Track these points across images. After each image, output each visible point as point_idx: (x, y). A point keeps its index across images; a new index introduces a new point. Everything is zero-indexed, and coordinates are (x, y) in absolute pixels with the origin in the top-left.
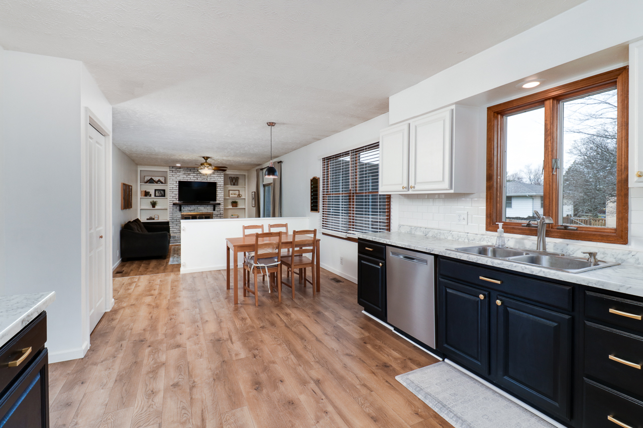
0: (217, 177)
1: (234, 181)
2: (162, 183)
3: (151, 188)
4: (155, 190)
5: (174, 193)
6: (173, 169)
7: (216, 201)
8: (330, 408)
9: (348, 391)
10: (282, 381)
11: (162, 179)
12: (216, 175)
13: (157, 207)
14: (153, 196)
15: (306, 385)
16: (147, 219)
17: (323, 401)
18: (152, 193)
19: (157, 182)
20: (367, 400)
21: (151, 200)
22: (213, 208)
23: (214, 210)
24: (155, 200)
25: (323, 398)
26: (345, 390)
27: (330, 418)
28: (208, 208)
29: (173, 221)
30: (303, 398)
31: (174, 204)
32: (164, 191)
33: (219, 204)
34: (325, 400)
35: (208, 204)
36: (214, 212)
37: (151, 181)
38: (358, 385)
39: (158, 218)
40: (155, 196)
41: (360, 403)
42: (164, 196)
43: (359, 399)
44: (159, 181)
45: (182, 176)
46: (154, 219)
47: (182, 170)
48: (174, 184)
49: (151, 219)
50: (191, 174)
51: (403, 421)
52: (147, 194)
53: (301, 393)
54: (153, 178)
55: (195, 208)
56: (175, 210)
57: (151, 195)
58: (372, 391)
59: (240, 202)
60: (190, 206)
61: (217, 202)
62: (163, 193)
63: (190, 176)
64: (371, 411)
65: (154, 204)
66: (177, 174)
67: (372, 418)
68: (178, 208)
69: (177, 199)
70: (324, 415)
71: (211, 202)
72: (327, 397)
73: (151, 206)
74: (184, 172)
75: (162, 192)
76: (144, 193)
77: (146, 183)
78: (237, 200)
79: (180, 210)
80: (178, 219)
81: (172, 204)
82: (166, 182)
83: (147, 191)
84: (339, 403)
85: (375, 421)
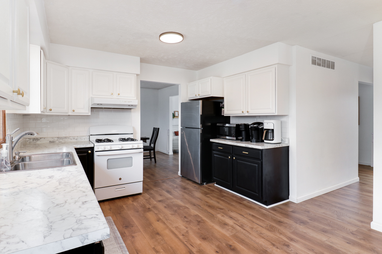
8: (181, 237)
9: (170, 248)
10: (217, 252)
15: (198, 250)
17: (185, 240)
20: (159, 243)
25: (186, 242)
26: (171, 247)
27: (181, 233)
30: (198, 242)
34: (184, 241)
38: (162, 252)
41: (163, 241)
43: (163, 243)
51: (143, 233)
53: (200, 244)
58: (154, 248)
64: (158, 237)
67: (159, 234)
70: (184, 234)
72: (183, 243)
84: (176, 240)
85: (158, 233)
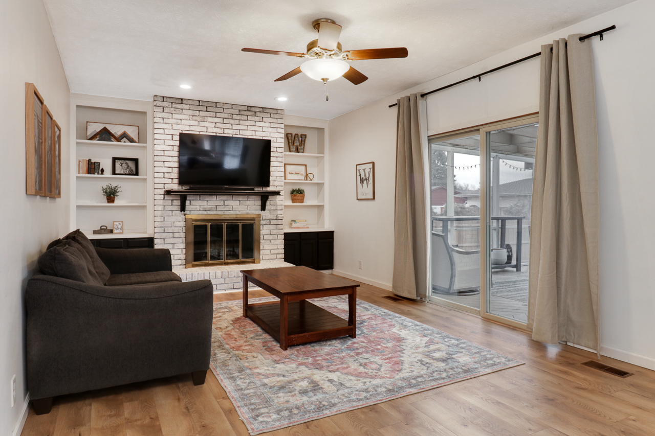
0: (270, 130)
1: (297, 143)
2: (132, 141)
3: (104, 154)
4: (114, 160)
5: (167, 164)
6: (164, 104)
7: (268, 186)
11: (132, 132)
12: (268, 125)
13: (118, 202)
14: (108, 173)
16: (95, 232)
18: (106, 165)
19: (118, 139)
21: (105, 184)
22: (259, 203)
23: (263, 208)
24: (114, 185)
28: (248, 203)
29: (164, 235)
31: (168, 193)
32: (136, 161)
33: (278, 193)
35: (249, 193)
36: (262, 213)
37: (105, 135)
39: (122, 228)
40: (114, 173)
42: (137, 174)
44: (124, 136)
45: (187, 122)
46: (111, 231)
47: (187, 107)
48: (168, 143)
49: (103, 230)
50: (209, 119)
52: (93, 168)
54: (109, 127)
55: (218, 203)
56: (171, 208)
57: (102, 171)
59: (308, 191)
60: (207, 198)
61: (271, 189)
62: (133, 167)
63: (206, 124)
65: (111, 195)
66: (175, 116)
68: (177, 203)
69: (176, 181)
71: (257, 189)
73: (105, 200)
74: (191, 112)
75: (132, 165)
76: (84, 166)
77: (91, 139)
78: (302, 188)
79: (183, 208)
80: (176, 230)
81: (162, 192)
82: (142, 138)
83: (93, 161)
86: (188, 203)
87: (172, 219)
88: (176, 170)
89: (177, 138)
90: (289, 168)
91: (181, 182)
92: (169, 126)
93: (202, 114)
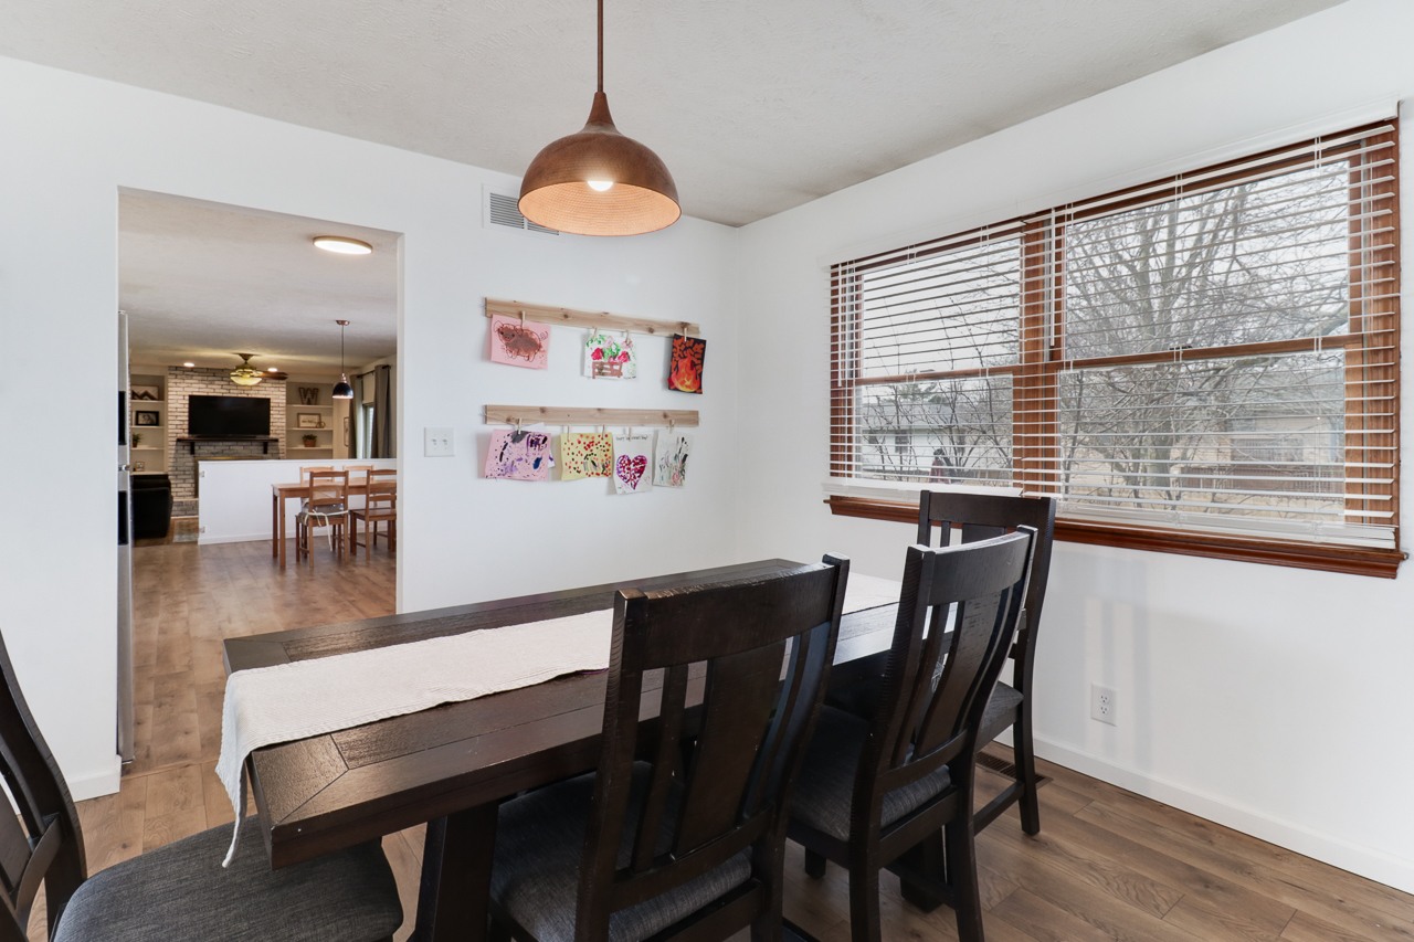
0: (273, 389)
1: (309, 396)
2: (152, 398)
4: (138, 412)
5: (179, 418)
6: (177, 372)
7: (268, 435)
11: (152, 391)
12: (269, 387)
13: (140, 447)
14: (133, 424)
19: (141, 397)
22: (261, 448)
23: (265, 452)
24: (137, 432)
28: (251, 448)
29: (176, 473)
31: (179, 441)
32: (157, 413)
33: (276, 440)
35: (252, 441)
36: (265, 455)
39: (144, 467)
40: (138, 424)
42: (158, 424)
44: (146, 393)
45: (197, 386)
46: (134, 470)
47: (196, 374)
48: (180, 401)
50: (216, 383)
55: (223, 448)
56: (182, 452)
59: (321, 437)
60: (214, 444)
61: (272, 437)
62: (155, 419)
63: (213, 387)
66: (187, 382)
68: (188, 446)
69: (186, 431)
71: (258, 438)
74: (200, 378)
75: (153, 417)
78: (314, 434)
79: (193, 452)
80: (187, 469)
81: (176, 439)
82: (161, 397)
86: (196, 448)
87: (184, 460)
88: (187, 423)
89: (187, 398)
90: (302, 418)
91: (191, 431)
92: (181, 389)
93: (210, 378)
